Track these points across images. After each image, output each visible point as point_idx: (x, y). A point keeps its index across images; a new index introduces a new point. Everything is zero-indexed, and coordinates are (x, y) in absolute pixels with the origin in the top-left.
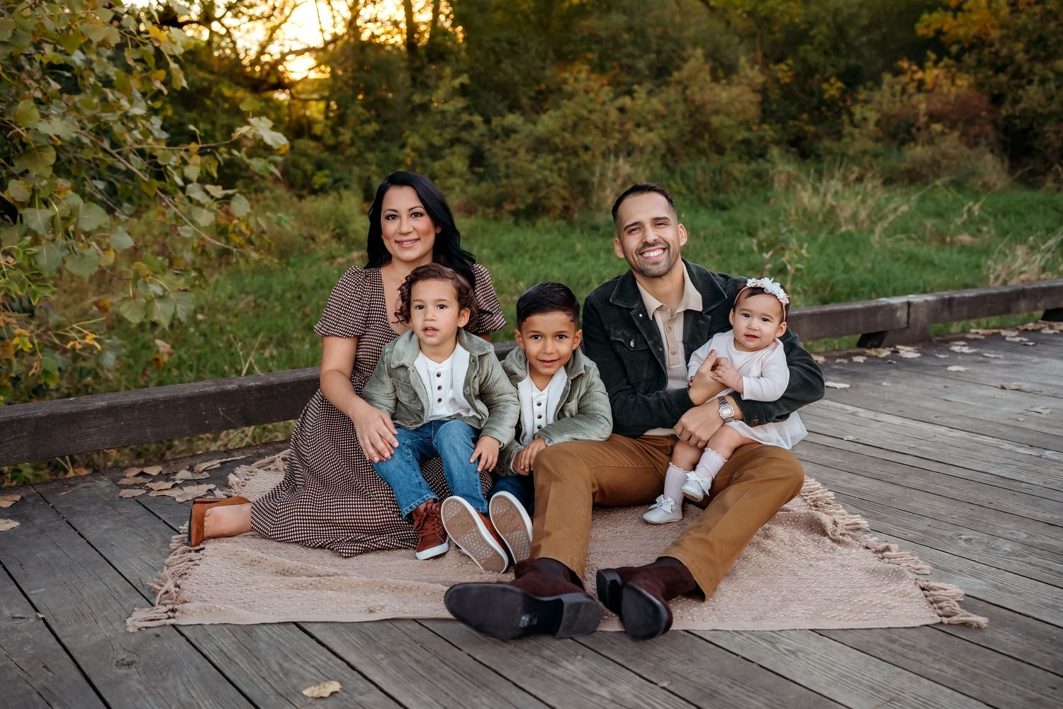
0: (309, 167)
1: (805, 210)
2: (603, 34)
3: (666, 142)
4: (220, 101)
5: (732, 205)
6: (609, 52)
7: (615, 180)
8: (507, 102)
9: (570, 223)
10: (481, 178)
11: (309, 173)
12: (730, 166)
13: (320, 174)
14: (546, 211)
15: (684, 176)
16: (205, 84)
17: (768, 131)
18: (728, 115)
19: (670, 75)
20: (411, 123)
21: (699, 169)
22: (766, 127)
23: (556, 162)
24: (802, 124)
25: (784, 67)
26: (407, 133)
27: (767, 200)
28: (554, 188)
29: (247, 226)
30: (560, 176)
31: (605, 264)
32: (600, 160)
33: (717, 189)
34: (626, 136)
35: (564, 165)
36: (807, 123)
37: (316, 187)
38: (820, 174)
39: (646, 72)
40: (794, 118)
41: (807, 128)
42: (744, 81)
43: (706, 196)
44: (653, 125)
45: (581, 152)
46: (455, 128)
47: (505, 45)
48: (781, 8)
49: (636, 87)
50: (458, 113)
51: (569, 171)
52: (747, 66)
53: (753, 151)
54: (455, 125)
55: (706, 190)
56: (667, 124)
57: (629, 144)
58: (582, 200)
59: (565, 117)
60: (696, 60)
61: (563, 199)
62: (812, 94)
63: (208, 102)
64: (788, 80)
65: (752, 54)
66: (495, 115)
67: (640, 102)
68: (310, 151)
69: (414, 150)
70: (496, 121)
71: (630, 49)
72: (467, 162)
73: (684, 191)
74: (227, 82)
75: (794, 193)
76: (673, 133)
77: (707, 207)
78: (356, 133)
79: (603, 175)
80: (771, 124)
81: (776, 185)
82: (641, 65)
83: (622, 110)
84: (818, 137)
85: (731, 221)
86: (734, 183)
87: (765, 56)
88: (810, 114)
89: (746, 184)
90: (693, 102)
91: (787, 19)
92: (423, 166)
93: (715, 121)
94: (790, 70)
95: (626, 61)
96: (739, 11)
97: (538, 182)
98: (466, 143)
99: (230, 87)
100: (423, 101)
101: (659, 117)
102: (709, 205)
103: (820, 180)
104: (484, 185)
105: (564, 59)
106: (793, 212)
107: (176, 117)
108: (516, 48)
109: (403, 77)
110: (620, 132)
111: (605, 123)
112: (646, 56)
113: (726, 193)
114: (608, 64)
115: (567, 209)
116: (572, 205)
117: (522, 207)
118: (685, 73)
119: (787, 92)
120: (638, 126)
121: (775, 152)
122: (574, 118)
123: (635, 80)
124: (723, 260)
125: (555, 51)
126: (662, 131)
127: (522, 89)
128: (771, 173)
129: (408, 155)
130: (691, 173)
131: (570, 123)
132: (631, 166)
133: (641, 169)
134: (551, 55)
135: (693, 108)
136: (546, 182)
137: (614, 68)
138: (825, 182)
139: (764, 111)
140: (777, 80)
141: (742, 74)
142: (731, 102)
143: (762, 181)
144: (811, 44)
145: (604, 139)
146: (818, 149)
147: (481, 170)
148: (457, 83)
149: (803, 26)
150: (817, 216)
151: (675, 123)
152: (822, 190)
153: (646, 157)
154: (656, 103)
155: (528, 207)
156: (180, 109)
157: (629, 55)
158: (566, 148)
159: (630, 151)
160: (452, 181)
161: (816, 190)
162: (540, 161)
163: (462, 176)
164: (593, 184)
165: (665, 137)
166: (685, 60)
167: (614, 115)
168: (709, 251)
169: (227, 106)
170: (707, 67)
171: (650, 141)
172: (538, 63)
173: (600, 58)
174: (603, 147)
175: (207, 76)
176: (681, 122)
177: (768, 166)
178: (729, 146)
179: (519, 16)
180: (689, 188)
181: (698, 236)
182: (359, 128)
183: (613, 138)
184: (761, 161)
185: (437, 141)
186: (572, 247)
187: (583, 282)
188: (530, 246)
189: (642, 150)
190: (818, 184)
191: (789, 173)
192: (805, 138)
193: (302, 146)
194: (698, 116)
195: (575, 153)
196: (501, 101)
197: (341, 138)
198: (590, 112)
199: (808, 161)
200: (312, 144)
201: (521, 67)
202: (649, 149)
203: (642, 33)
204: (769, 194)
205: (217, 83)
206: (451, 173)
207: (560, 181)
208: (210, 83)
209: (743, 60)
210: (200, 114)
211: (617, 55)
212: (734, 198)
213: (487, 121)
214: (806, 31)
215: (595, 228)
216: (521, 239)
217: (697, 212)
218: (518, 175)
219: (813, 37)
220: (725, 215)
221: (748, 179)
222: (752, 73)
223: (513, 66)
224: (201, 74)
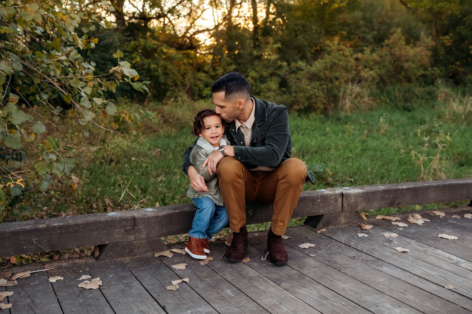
0: (202, 86)
1: (455, 112)
2: (350, 21)
3: (380, 76)
4: (162, 54)
5: (414, 109)
6: (353, 31)
7: (351, 95)
8: (300, 55)
9: (327, 116)
10: (284, 93)
11: (202, 88)
12: (414, 89)
13: (206, 89)
14: (315, 110)
15: (389, 93)
16: (155, 46)
17: (437, 70)
18: (413, 62)
19: (384, 42)
20: (252, 65)
21: (397, 90)
22: (436, 68)
23: (321, 85)
24: (457, 67)
25: (447, 37)
26: (249, 70)
27: (433, 107)
28: (319, 98)
29: (130, 117)
30: (323, 93)
31: (340, 139)
32: (344, 85)
33: (406, 101)
34: (358, 72)
35: (325, 87)
36: (459, 66)
37: (204, 95)
38: (464, 94)
39: (372, 40)
40: (452, 64)
41: (459, 69)
42: (423, 44)
43: (400, 104)
44: (373, 67)
45: (334, 80)
46: (273, 68)
47: (300, 27)
48: (447, 7)
49: (365, 48)
50: (276, 60)
51: (328, 90)
52: (425, 37)
53: (428, 81)
54: (274, 66)
55: (400, 101)
56: (381, 67)
57: (360, 77)
58: (332, 105)
59: (326, 63)
60: (397, 34)
61: (324, 104)
62: (463, 51)
63: (156, 55)
64: (449, 44)
65: (430, 31)
66: (293, 62)
67: (366, 55)
68: (202, 78)
69: (252, 78)
70: (293, 65)
71: (364, 29)
72: (278, 85)
73: (388, 101)
74: (165, 45)
75: (449, 103)
76: (383, 71)
77: (400, 110)
78: (225, 70)
79: (345, 92)
80: (439, 67)
81: (439, 99)
82: (369, 37)
83: (357, 59)
84: (465, 73)
85: (413, 118)
86: (415, 97)
87: (437, 32)
88: (461, 62)
89: (422, 98)
90: (395, 55)
91: (450, 12)
92: (257, 86)
93: (406, 65)
94: (451, 39)
95: (361, 35)
96: (423, 9)
97: (311, 95)
98: (278, 75)
99: (167, 48)
100: (258, 54)
101: (376, 63)
102: (402, 108)
103: (463, 96)
104: (285, 96)
105: (330, 33)
106: (447, 113)
107: (141, 62)
108: (306, 28)
109: (249, 43)
110: (355, 70)
111: (347, 66)
112: (372, 33)
113: (411, 102)
114: (352, 37)
115: (325, 109)
116: (328, 107)
117: (302, 107)
118: (391, 41)
119: (449, 51)
120: (366, 67)
121: (439, 81)
122: (331, 64)
123: (366, 44)
124: (405, 139)
125: (325, 30)
126: (378, 70)
127: (307, 48)
128: (436, 92)
129: (249, 81)
130: (392, 92)
131: (329, 66)
132: (360, 88)
133: (365, 89)
134: (324, 32)
135: (395, 59)
136: (315, 95)
137: (355, 38)
138: (466, 98)
139: (435, 60)
140: (443, 45)
141: (422, 41)
142: (415, 55)
143: (432, 96)
144: (464, 25)
145: (347, 74)
146: (465, 80)
147: (285, 89)
148: (276, 46)
149: (460, 16)
150: (461, 116)
151: (385, 66)
152: (465, 102)
153: (368, 83)
154: (375, 56)
155: (305, 108)
156: (143, 58)
157: (364, 32)
158: (327, 78)
159: (359, 80)
160: (270, 94)
161: (461, 102)
162: (313, 85)
163: (274, 91)
164: (339, 97)
165: (379, 73)
166: (392, 34)
167: (353, 62)
168: (398, 133)
169: (164, 56)
170: (404, 38)
171: (371, 75)
172: (317, 36)
173: (348, 34)
174: (345, 79)
175: (156, 42)
176: (388, 66)
177: (435, 89)
178: (414, 79)
179: (308, 13)
180: (391, 100)
181: (393, 125)
182: (226, 68)
183: (351, 74)
184: (431, 86)
185: (265, 74)
186: (325, 129)
187: (327, 148)
188: (304, 128)
189: (366, 80)
190: (462, 99)
191: (446, 93)
192: (458, 74)
193: (199, 76)
194: (397, 63)
195: (331, 81)
196: (297, 55)
197: (217, 72)
198: (339, 60)
199: (459, 86)
200: (204, 75)
201: (308, 38)
202: (370, 79)
203: (370, 21)
204: (435, 104)
205: (161, 46)
206: (269, 90)
207: (322, 94)
208: (158, 46)
209: (422, 33)
210: (153, 60)
211: (357, 32)
212: (415, 105)
213: (289, 65)
214: (461, 18)
215: (339, 119)
216: (300, 124)
217: (394, 112)
218: (301, 91)
219: (465, 21)
220: (409, 114)
221: (424, 95)
222: (427, 40)
223: (303, 37)
224: (154, 42)
